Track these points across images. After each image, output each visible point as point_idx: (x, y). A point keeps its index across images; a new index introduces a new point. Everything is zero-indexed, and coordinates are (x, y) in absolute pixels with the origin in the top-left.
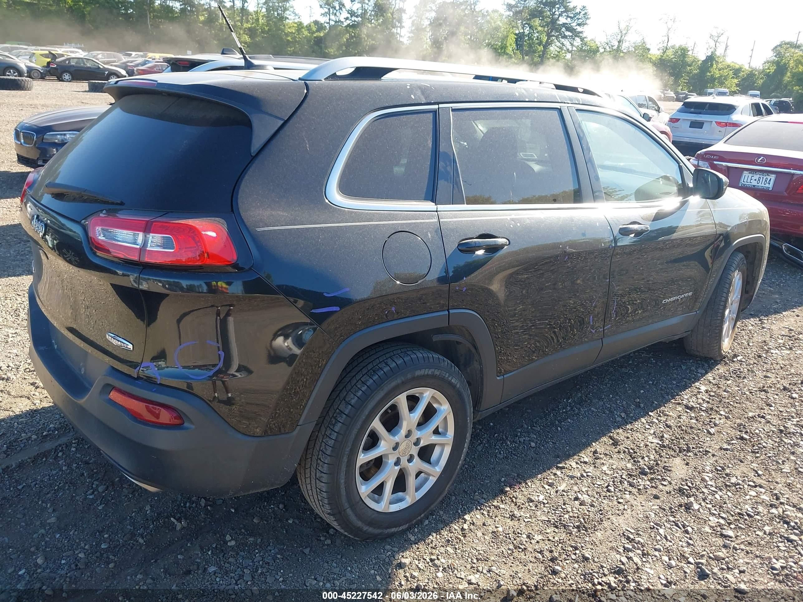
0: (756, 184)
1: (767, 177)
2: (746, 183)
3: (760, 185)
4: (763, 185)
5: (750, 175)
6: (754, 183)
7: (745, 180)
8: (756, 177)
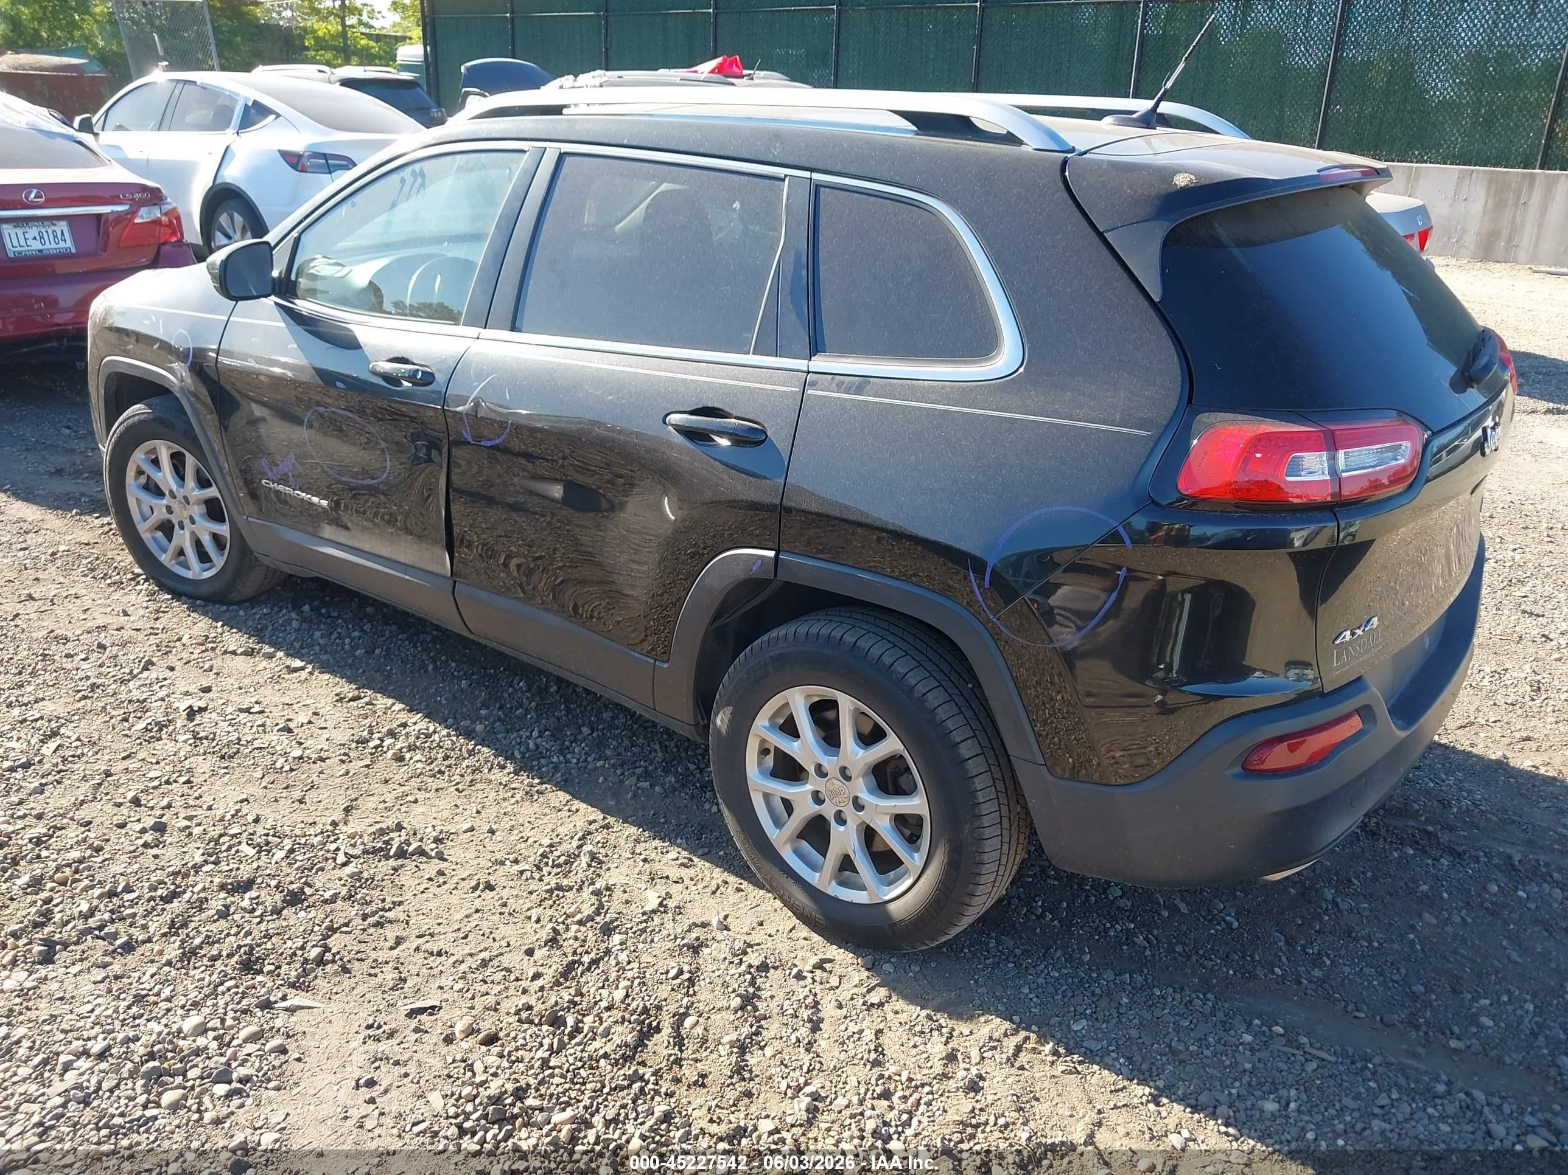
0: (41, 247)
1: (53, 228)
2: (19, 249)
3: (48, 246)
4: (54, 245)
5: (20, 231)
6: (36, 245)
7: (15, 243)
8: (33, 232)
